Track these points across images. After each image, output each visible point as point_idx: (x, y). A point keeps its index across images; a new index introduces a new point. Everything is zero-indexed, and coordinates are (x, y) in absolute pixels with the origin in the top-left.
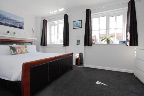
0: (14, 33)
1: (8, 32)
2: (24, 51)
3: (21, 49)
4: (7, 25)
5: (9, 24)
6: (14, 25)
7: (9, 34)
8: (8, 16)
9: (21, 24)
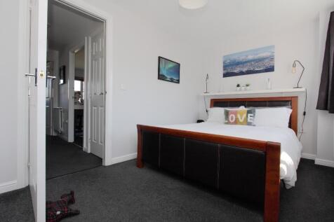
0: (247, 85)
1: (238, 86)
2: (241, 121)
3: (236, 116)
4: (242, 73)
5: (245, 70)
6: (252, 69)
7: (239, 88)
8: (243, 57)
9: (267, 61)
